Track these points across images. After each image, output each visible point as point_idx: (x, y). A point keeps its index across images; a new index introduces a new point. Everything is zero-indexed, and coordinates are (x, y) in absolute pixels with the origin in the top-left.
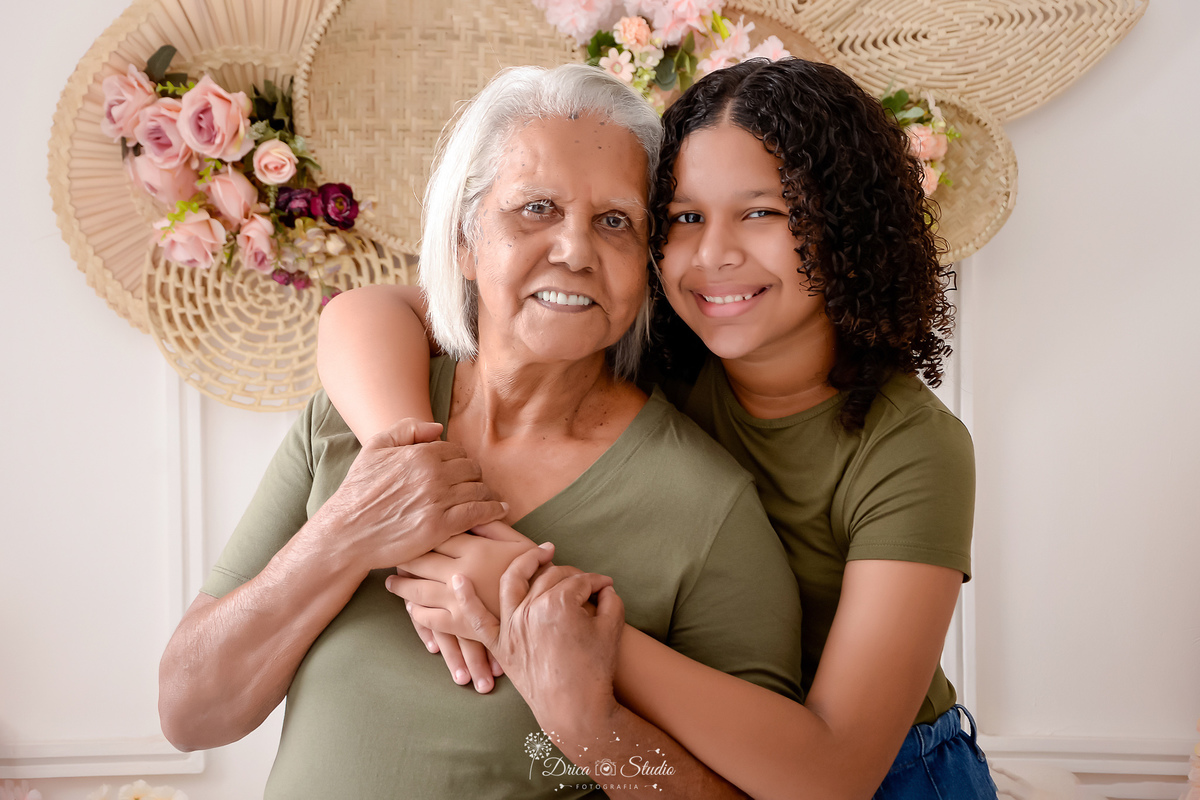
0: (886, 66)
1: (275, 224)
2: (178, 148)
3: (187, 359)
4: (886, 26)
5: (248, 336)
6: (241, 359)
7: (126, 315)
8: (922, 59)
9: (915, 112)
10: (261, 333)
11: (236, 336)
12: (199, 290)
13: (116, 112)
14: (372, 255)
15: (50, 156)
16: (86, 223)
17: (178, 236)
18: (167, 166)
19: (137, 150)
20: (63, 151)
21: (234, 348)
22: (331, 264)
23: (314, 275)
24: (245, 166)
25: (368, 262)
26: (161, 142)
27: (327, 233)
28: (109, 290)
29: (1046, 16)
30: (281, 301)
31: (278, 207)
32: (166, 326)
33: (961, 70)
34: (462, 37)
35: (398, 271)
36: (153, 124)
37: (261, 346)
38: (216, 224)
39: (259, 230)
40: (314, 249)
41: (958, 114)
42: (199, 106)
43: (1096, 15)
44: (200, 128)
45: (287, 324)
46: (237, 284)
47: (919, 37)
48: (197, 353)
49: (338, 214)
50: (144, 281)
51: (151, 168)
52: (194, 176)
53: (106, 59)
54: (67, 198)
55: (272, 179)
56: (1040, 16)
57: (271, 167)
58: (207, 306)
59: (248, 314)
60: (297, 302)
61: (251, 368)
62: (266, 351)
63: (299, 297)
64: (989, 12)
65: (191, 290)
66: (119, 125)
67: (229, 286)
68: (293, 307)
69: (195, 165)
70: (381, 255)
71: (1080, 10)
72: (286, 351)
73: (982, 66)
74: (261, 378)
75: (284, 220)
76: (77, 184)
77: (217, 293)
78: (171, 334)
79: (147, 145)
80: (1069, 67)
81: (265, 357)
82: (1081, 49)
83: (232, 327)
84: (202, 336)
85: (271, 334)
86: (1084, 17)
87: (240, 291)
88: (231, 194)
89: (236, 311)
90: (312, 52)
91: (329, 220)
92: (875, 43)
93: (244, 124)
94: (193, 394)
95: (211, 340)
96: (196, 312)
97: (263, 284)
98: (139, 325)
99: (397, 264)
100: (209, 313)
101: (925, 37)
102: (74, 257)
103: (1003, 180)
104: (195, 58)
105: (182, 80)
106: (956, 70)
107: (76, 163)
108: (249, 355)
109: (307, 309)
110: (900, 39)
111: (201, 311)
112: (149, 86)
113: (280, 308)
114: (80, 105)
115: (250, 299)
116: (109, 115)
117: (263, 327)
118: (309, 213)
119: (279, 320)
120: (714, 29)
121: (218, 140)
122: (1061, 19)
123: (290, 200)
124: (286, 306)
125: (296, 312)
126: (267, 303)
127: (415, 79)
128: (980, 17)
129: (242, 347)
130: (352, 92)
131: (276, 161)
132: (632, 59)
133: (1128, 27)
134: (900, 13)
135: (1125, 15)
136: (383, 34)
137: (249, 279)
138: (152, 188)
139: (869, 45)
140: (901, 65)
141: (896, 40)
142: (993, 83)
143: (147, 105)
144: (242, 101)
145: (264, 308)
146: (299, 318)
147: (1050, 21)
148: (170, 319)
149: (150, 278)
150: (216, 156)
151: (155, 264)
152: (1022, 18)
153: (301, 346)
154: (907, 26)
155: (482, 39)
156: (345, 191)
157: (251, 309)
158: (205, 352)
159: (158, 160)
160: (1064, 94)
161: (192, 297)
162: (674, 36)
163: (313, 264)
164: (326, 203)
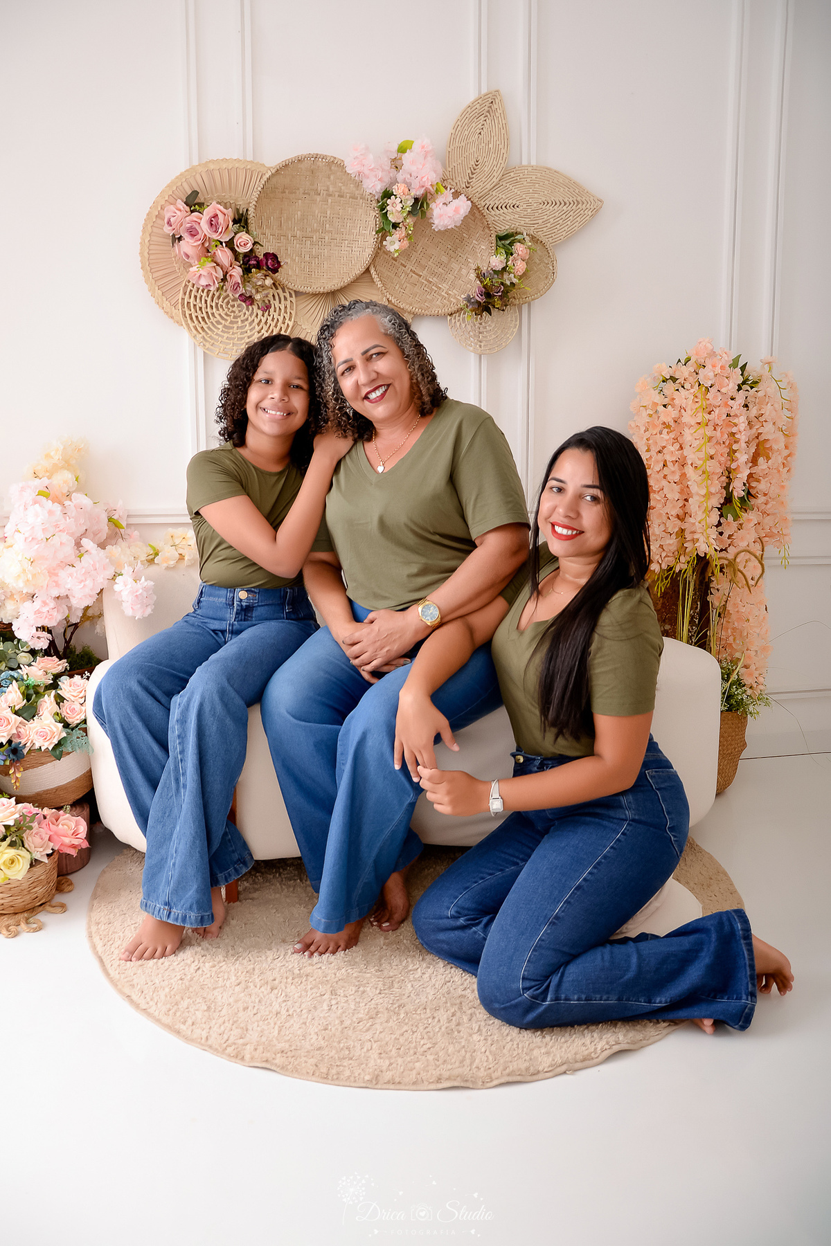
0: (502, 218)
1: (243, 271)
2: (201, 236)
3: (199, 336)
4: (502, 200)
5: (225, 326)
6: (223, 337)
7: (172, 317)
8: (517, 216)
9: (518, 237)
10: (231, 325)
11: (220, 326)
12: (204, 306)
13: (172, 220)
14: (280, 291)
15: (141, 243)
16: (155, 275)
17: (203, 272)
18: (195, 244)
19: (180, 239)
20: (146, 241)
21: (219, 332)
22: (266, 292)
23: (258, 297)
24: (230, 244)
25: (278, 295)
26: (193, 233)
27: (266, 276)
28: (164, 306)
29: (565, 204)
30: (240, 311)
31: (243, 264)
32: (189, 321)
33: (532, 222)
34: (321, 194)
35: (291, 299)
36: (190, 225)
37: (231, 331)
38: (218, 268)
39: (237, 272)
40: (260, 283)
41: (533, 239)
42: (212, 214)
43: (584, 205)
44: (212, 224)
45: (243, 321)
46: (220, 303)
47: (515, 207)
48: (203, 333)
49: (273, 265)
50: (180, 300)
51: (188, 246)
52: (206, 251)
53: (167, 199)
54: (147, 264)
55: (242, 250)
56: (563, 204)
57: (242, 244)
58: (207, 312)
59: (225, 317)
60: (247, 312)
61: (227, 341)
62: (233, 334)
63: (248, 309)
64: (544, 199)
65: (200, 306)
66: (173, 227)
67: (217, 304)
68: (245, 314)
69: (207, 245)
70: (284, 292)
71: (578, 203)
72: (242, 333)
73: (541, 221)
74: (231, 345)
75: (247, 270)
76: (151, 257)
77: (212, 307)
78: (191, 325)
79: (186, 236)
80: (574, 225)
81: (233, 336)
82: (578, 219)
83: (218, 323)
84: (205, 326)
85: (235, 326)
86: (580, 205)
87: (222, 306)
88: (224, 256)
89: (220, 315)
90: (257, 196)
91: (269, 269)
92: (497, 208)
93: (231, 223)
94: (200, 352)
95: (209, 328)
96: (202, 316)
97: (231, 303)
98: (178, 323)
99: (291, 296)
100: (208, 317)
101: (518, 207)
102: (149, 290)
103: (552, 268)
104: (205, 199)
105: (201, 205)
106: (530, 222)
107: (152, 247)
108: (226, 335)
109: (251, 315)
110: (508, 207)
111: (205, 315)
112: (188, 209)
113: (240, 314)
114: (154, 220)
115: (226, 310)
116: (169, 223)
117: (231, 322)
118: (258, 266)
119: (239, 320)
120: (437, 191)
121: (220, 230)
122: (571, 205)
123: (249, 261)
124: (242, 313)
125: (246, 316)
126: (234, 312)
127: (299, 213)
128: (540, 201)
129: (222, 331)
130: (272, 218)
131: (244, 242)
132: (401, 202)
133: (596, 211)
134: (508, 196)
135: (595, 207)
136: (287, 191)
137: (225, 301)
138: (188, 256)
139: (495, 208)
140: (508, 218)
141: (506, 207)
142: (545, 229)
143: (187, 216)
144: (230, 213)
145: (232, 314)
146: (247, 319)
147: (567, 205)
148: (191, 319)
149: (183, 299)
150: (217, 238)
151: (185, 294)
152: (556, 204)
153: (248, 331)
154: (510, 201)
155: (330, 195)
156: (274, 257)
157: (226, 314)
158: (207, 333)
159: (191, 241)
160: (572, 236)
161: (201, 308)
162: (420, 193)
163: (257, 292)
164: (267, 260)
